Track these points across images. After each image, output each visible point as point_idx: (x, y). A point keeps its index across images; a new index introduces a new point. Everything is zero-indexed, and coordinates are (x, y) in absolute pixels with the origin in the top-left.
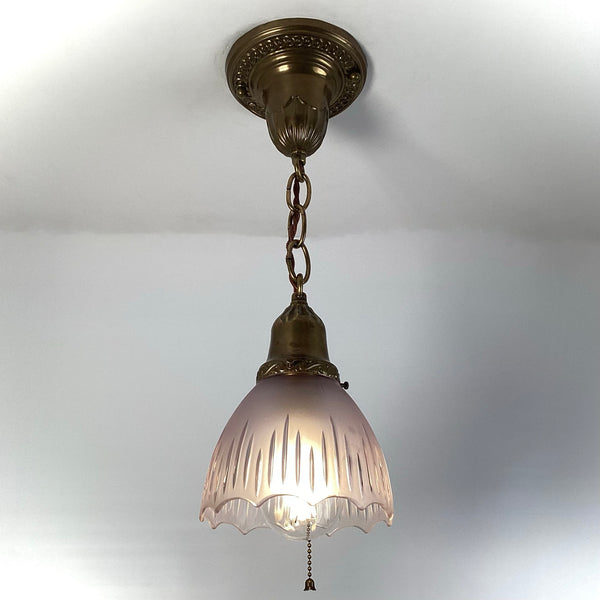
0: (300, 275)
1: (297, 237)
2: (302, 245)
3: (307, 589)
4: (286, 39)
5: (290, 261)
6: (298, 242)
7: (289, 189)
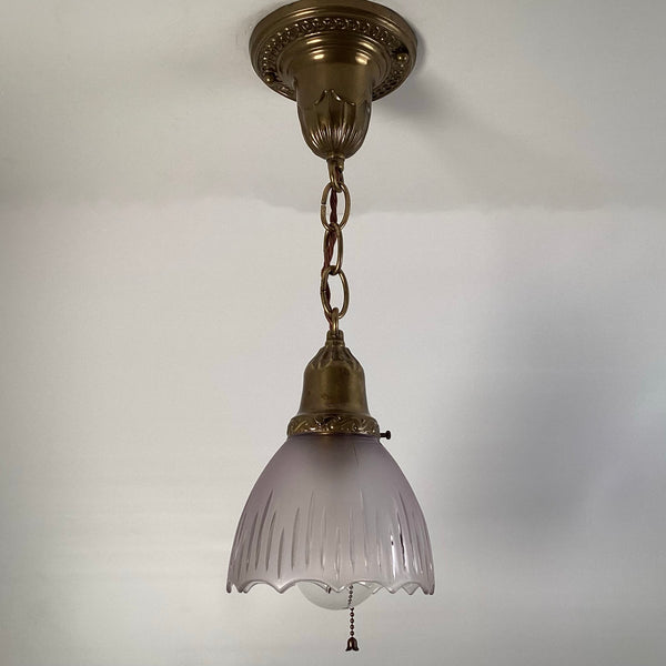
0: (336, 309)
1: (333, 262)
2: (340, 272)
3: (349, 649)
4: (316, 22)
5: (326, 292)
6: (334, 268)
7: (324, 202)
